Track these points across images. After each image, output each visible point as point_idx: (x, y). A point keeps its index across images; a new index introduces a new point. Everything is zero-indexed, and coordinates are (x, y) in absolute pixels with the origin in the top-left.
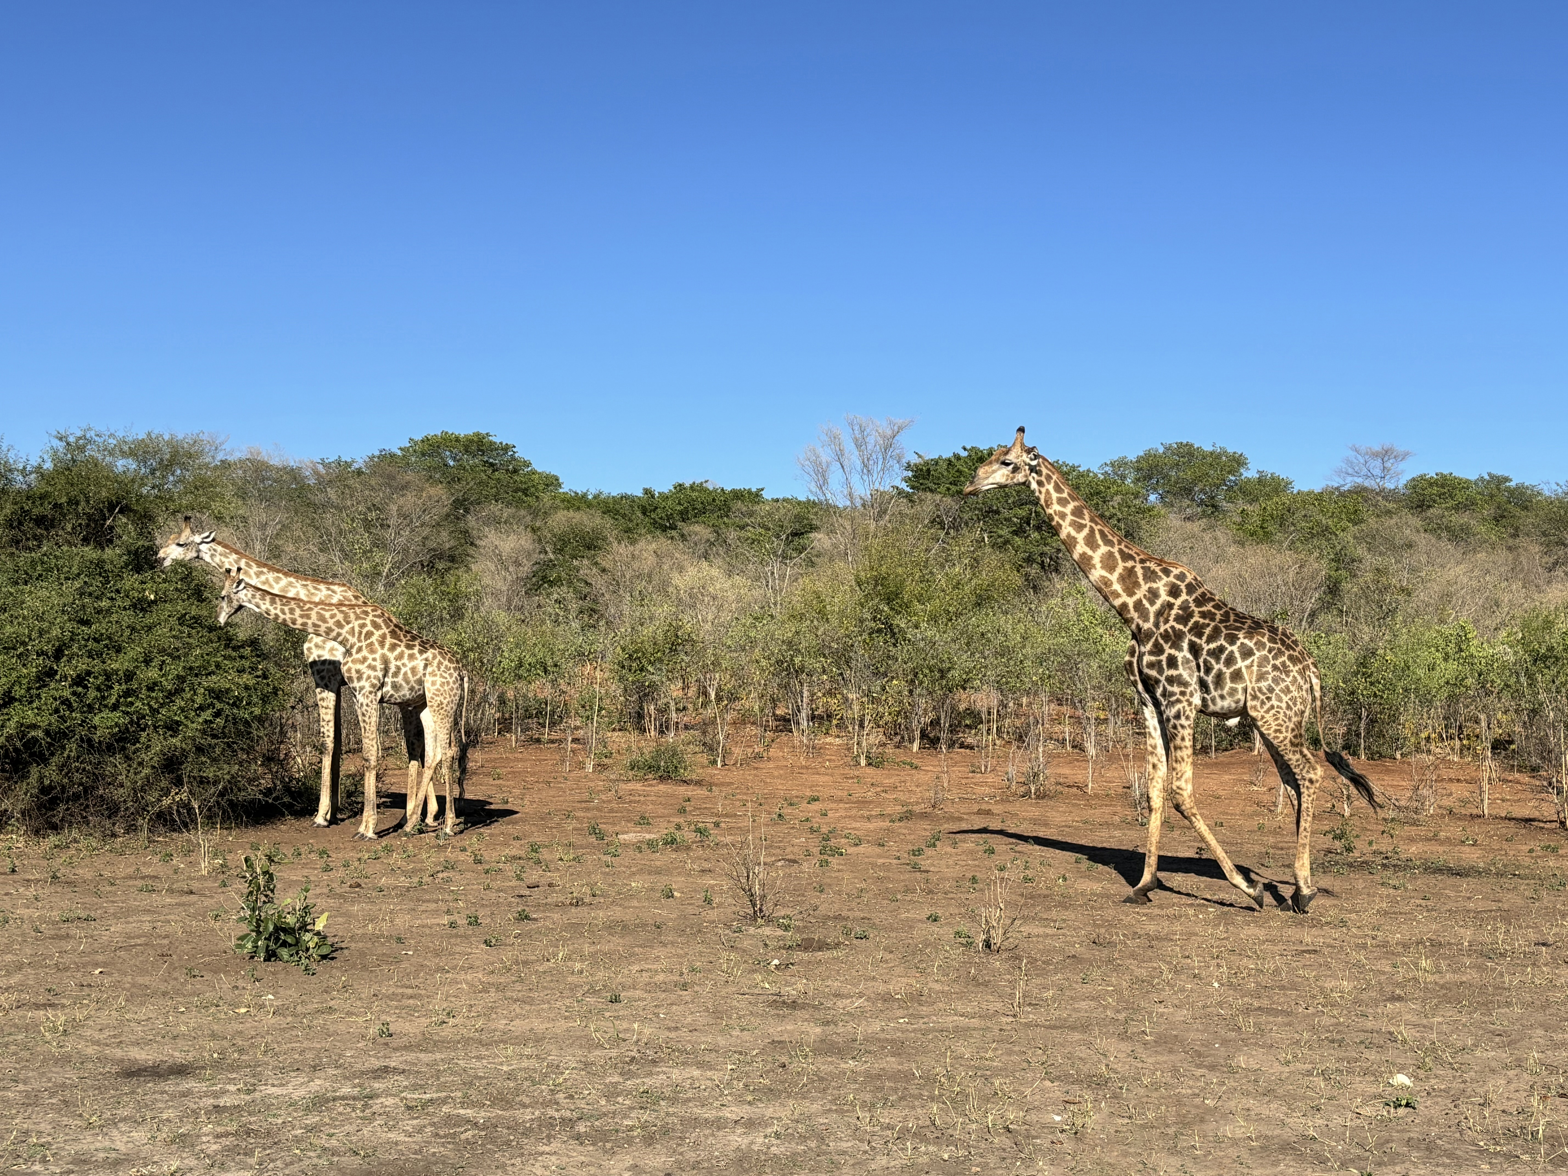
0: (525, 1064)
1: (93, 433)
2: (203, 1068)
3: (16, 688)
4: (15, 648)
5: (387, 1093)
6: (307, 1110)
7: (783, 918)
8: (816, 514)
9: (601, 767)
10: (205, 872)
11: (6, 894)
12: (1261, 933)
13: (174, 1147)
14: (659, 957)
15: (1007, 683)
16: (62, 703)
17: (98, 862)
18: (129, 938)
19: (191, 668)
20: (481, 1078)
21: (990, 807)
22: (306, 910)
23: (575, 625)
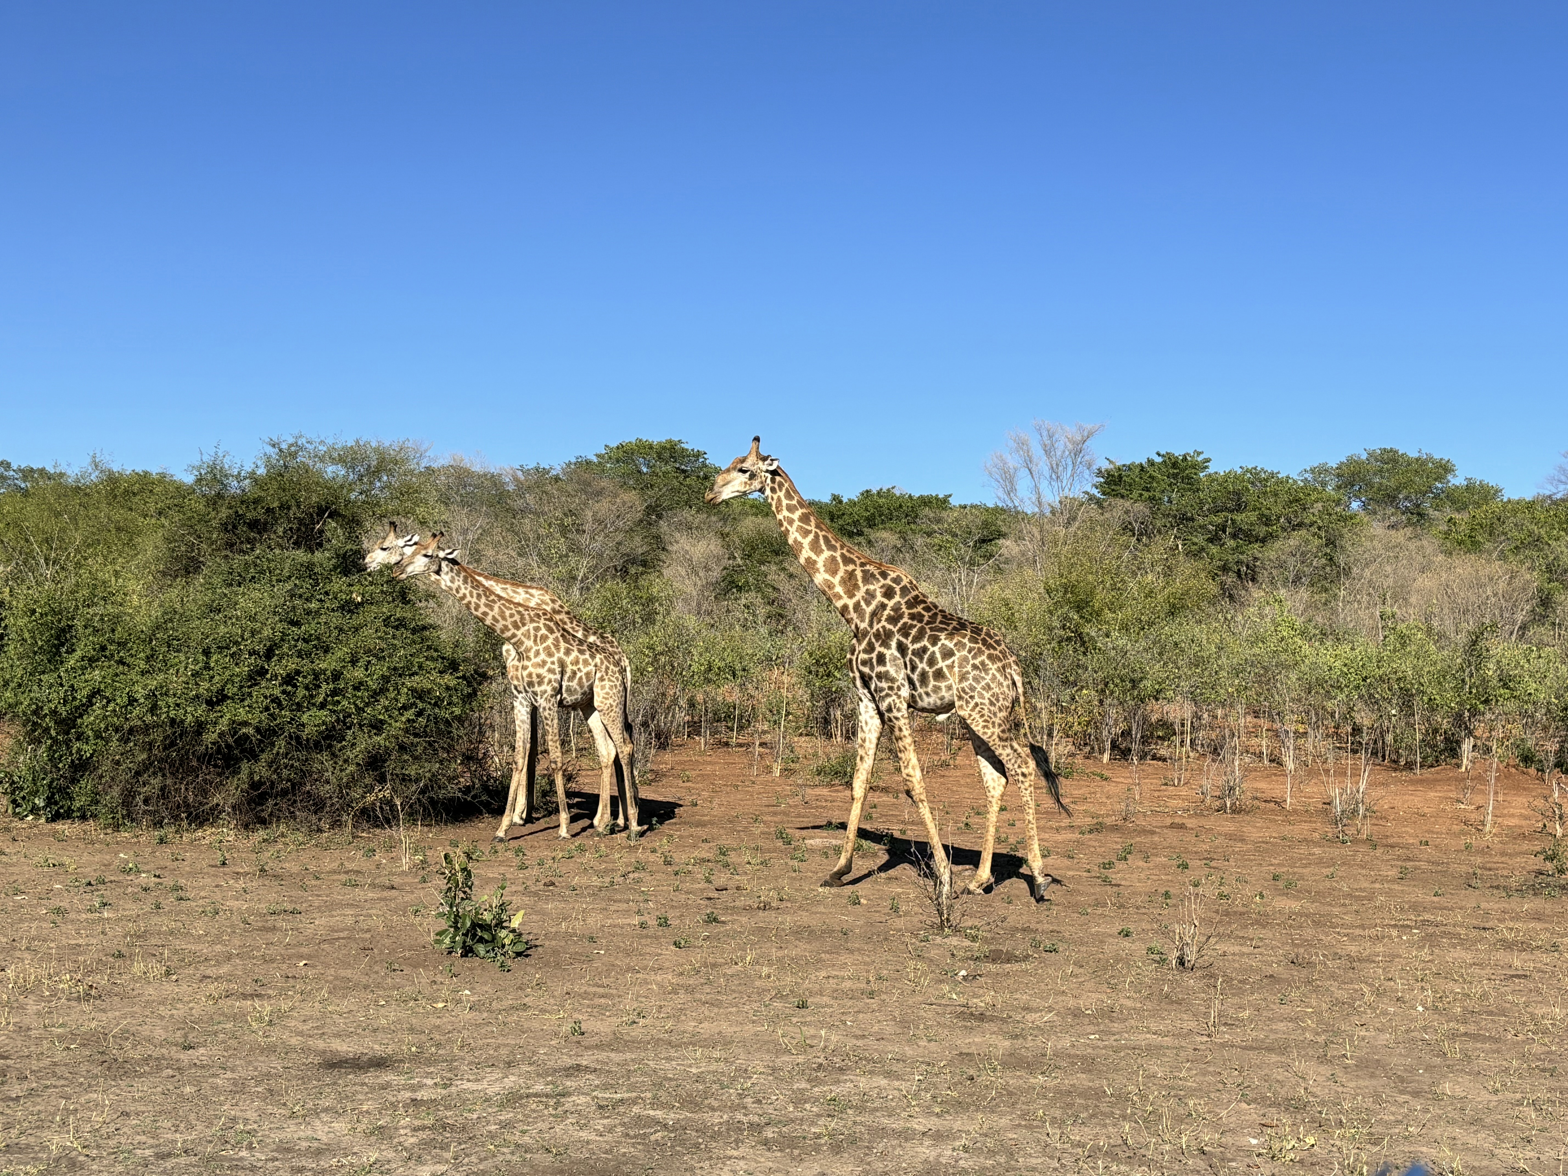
0: (713, 1067)
1: (304, 440)
2: (401, 1061)
3: (229, 686)
4: (228, 648)
5: (579, 1091)
6: (502, 1106)
7: (971, 928)
8: (1004, 521)
9: (787, 772)
10: (405, 868)
11: (217, 886)
12: (1469, 957)
13: (373, 1139)
14: (846, 963)
15: (1201, 694)
16: (272, 701)
17: (305, 857)
18: (333, 931)
19: (395, 669)
20: (671, 1079)
21: (1184, 821)
22: (502, 907)
23: (764, 630)
